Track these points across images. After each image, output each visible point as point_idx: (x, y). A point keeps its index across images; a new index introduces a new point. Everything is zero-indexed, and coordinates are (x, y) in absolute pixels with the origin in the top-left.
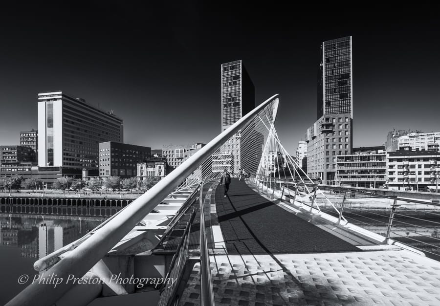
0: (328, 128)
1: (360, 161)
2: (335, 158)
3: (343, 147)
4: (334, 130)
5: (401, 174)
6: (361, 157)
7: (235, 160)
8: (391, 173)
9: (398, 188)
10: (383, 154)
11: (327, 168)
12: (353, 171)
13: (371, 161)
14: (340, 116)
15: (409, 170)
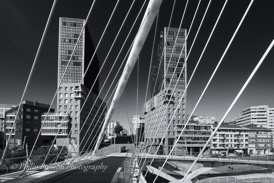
0: (169, 100)
1: (193, 130)
2: (175, 126)
3: (181, 117)
4: (174, 102)
5: (221, 141)
6: (195, 126)
7: (73, 123)
8: (214, 140)
9: (218, 151)
10: (209, 125)
11: (169, 135)
12: (188, 138)
13: (201, 130)
14: (179, 91)
15: (225, 138)
